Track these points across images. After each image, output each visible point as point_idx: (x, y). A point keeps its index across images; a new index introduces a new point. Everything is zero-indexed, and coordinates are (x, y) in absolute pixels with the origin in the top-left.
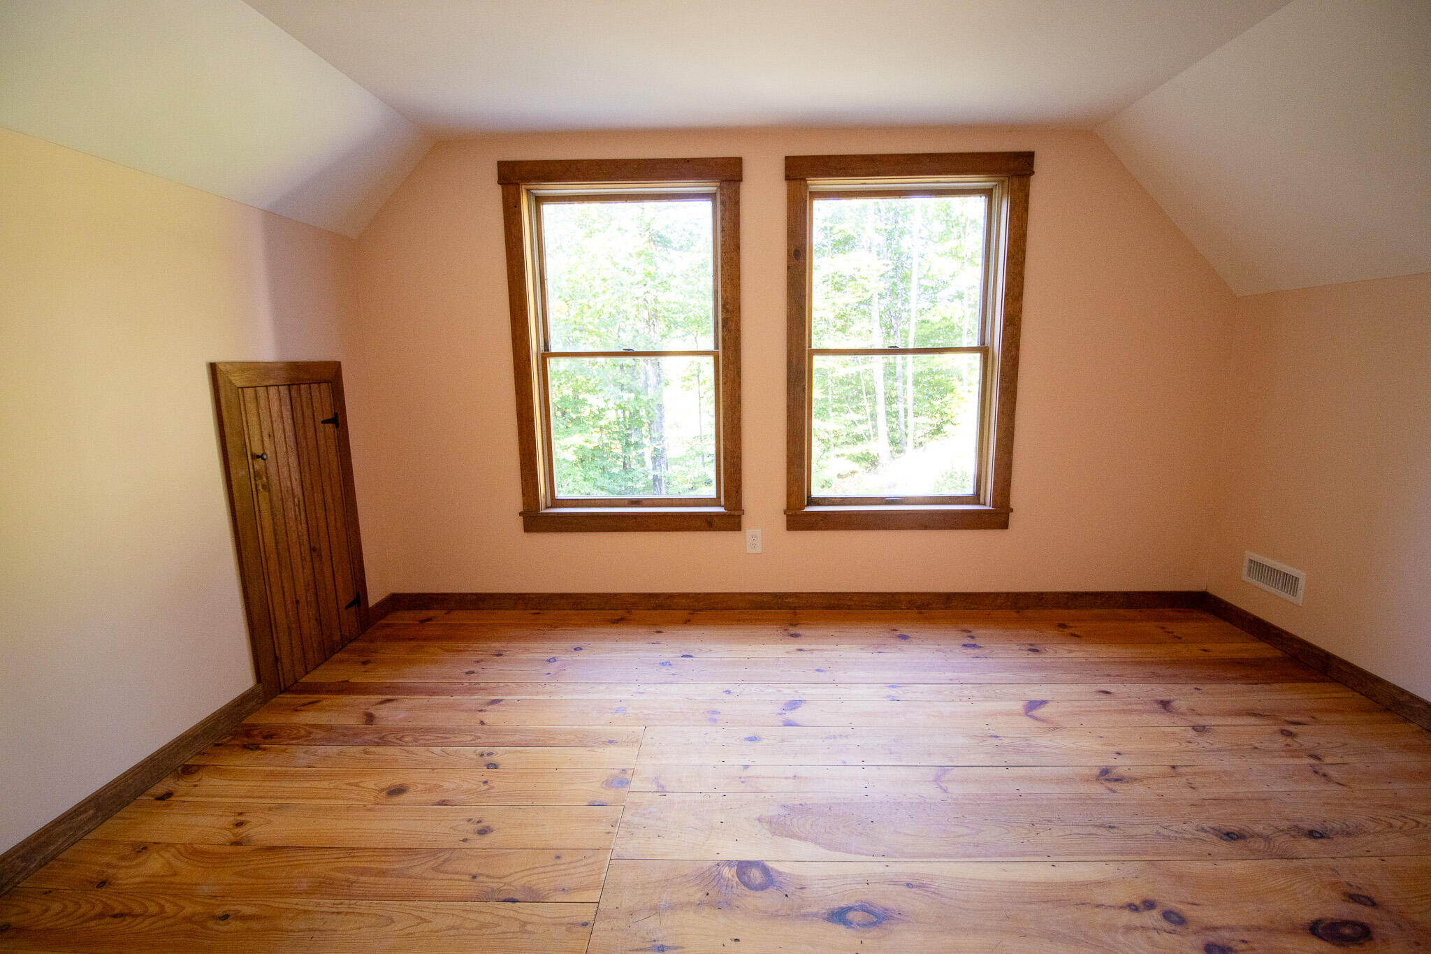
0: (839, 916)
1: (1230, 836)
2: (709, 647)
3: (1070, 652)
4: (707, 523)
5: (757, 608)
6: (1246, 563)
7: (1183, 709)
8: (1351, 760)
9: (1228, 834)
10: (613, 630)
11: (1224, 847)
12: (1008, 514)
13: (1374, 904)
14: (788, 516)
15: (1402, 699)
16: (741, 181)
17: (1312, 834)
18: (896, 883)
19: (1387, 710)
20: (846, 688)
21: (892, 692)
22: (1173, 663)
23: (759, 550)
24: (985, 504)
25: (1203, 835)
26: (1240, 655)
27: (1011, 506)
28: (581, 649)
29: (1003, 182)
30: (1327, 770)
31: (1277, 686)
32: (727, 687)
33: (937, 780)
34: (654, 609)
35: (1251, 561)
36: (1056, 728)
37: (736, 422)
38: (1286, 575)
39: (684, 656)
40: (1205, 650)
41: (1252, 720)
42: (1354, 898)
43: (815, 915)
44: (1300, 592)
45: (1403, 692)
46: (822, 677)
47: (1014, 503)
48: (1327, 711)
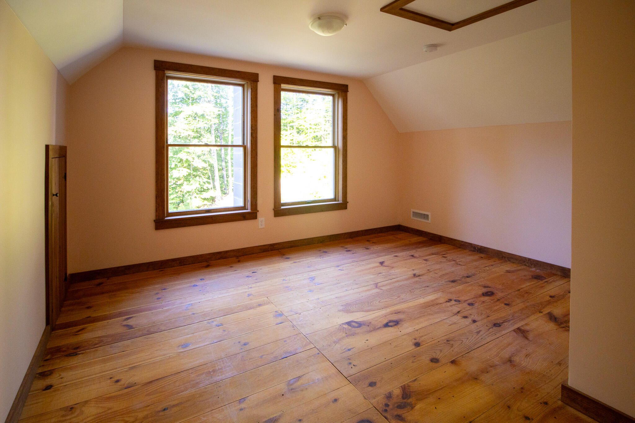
0: (386, 325)
1: (453, 281)
2: (261, 267)
3: (377, 247)
4: (243, 217)
5: (264, 252)
6: (412, 213)
7: (418, 256)
8: (462, 260)
9: (452, 281)
10: (207, 270)
11: (453, 284)
12: (347, 204)
13: (490, 287)
14: (274, 211)
15: (462, 243)
16: (258, 81)
17: (467, 277)
18: (392, 314)
19: (460, 248)
20: (323, 270)
21: (339, 268)
22: (406, 245)
23: (263, 226)
24: (338, 201)
25: (447, 283)
26: (419, 241)
27: (348, 201)
28: (203, 279)
29: (338, 93)
30: (459, 263)
31: (433, 247)
32: (282, 278)
33: (376, 287)
34: (219, 259)
35: (413, 212)
36: (393, 268)
37: (255, 173)
38: (424, 214)
39: (253, 273)
40: (409, 241)
41: (435, 256)
42: (485, 287)
43: (381, 327)
44: (430, 219)
45: (462, 242)
46: (312, 269)
47: (348, 200)
48: (449, 250)
